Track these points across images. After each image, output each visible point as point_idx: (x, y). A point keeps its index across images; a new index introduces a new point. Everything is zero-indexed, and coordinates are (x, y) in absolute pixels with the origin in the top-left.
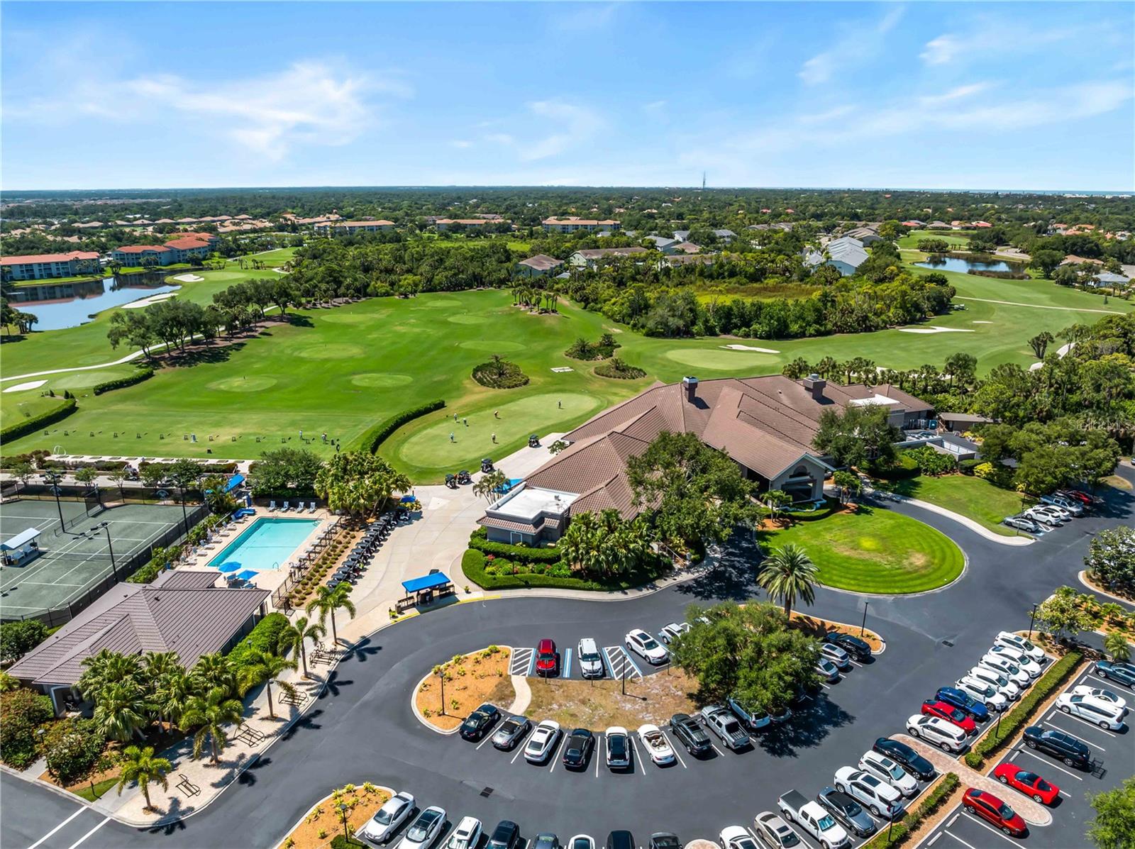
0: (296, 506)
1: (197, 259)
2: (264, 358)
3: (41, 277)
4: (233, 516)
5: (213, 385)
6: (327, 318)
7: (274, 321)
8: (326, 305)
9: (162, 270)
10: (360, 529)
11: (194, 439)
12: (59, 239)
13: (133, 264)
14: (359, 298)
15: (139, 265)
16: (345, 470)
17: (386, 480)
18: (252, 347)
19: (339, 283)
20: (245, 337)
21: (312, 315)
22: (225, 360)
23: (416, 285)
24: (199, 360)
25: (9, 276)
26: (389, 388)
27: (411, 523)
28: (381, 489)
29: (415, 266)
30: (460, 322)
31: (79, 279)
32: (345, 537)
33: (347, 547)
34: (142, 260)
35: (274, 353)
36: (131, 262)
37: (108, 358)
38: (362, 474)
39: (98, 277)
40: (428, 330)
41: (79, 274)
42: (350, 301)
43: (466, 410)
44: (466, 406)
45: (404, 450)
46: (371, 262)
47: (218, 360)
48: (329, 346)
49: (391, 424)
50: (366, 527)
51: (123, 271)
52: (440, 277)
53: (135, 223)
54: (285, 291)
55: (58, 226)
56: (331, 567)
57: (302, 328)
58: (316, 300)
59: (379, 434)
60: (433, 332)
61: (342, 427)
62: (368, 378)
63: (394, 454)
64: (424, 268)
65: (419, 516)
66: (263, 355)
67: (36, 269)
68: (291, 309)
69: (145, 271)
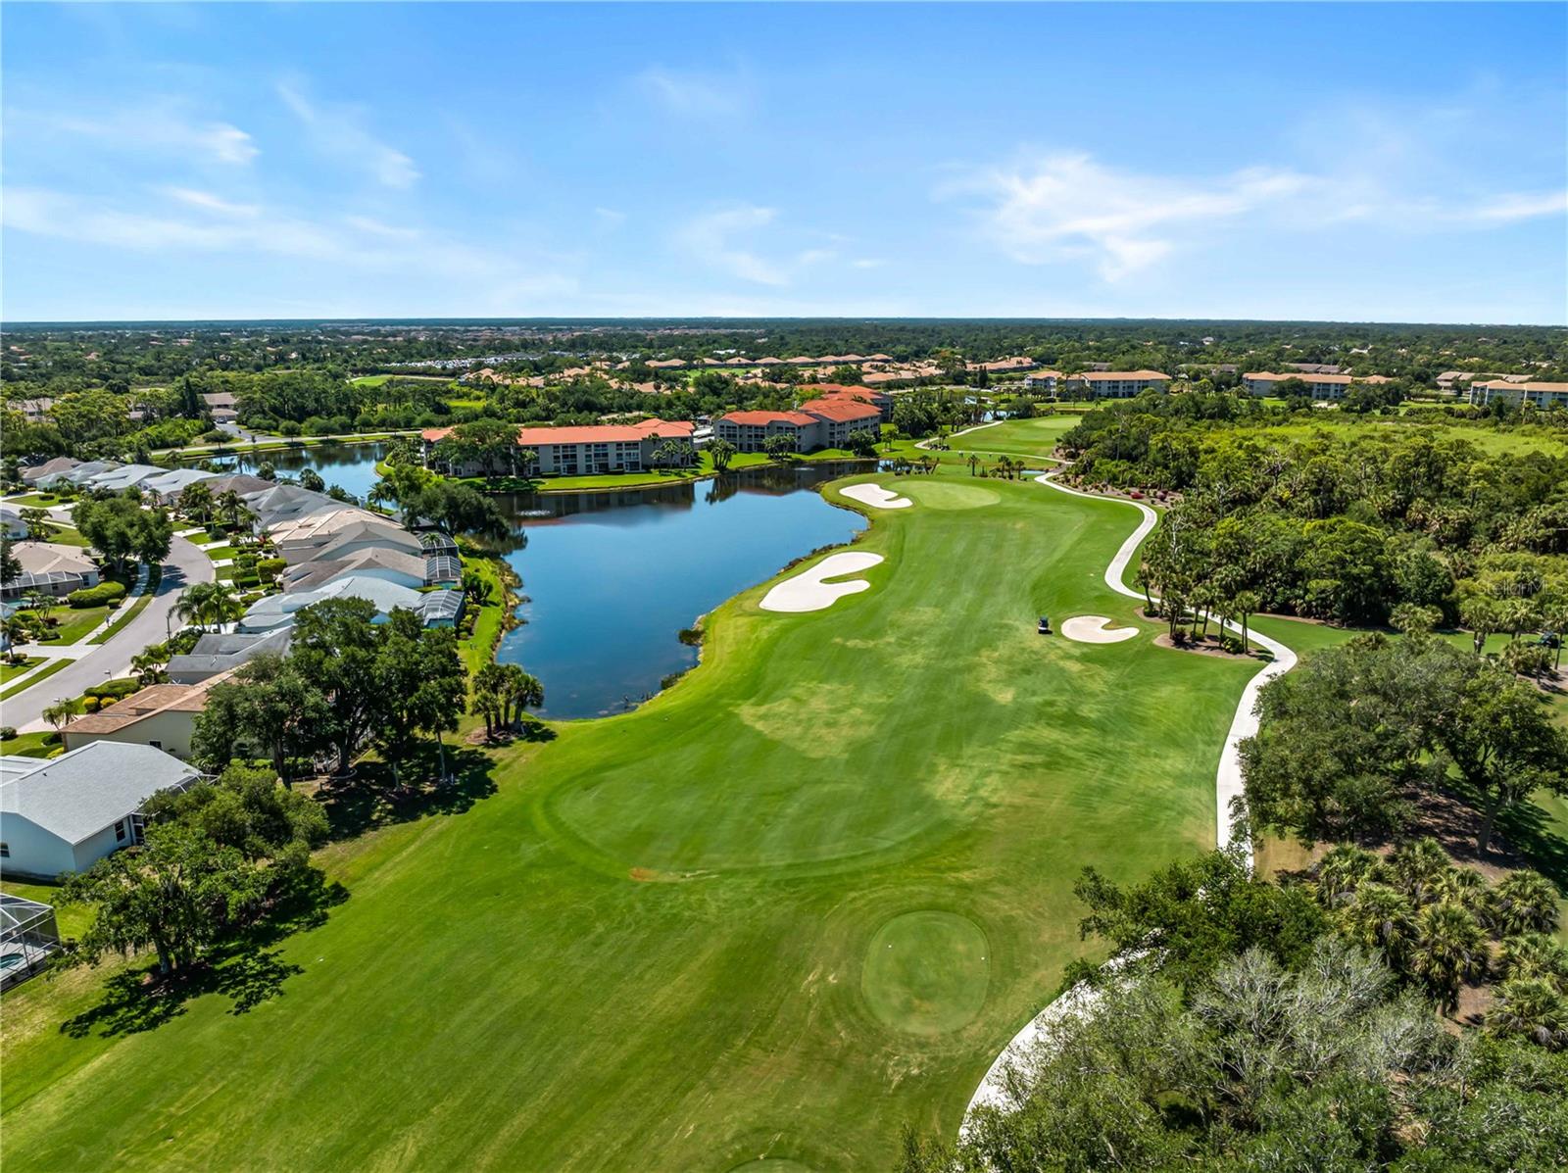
3: (589, 472)
12: (626, 386)
13: (750, 446)
15: (761, 448)
25: (532, 466)
31: (655, 479)
34: (768, 441)
36: (746, 442)
39: (687, 474)
41: (656, 467)
51: (733, 462)
53: (730, 361)
55: (627, 364)
67: (581, 454)
69: (771, 463)
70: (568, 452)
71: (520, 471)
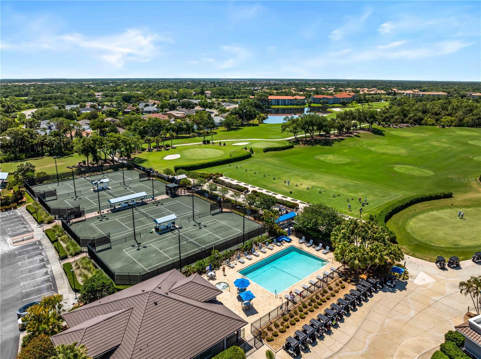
0: (317, 245)
1: (345, 102)
2: (351, 148)
3: (282, 105)
4: (275, 240)
5: (317, 157)
6: (394, 133)
7: (365, 130)
8: (395, 126)
9: (328, 106)
10: (351, 281)
11: (288, 183)
14: (415, 125)
15: (320, 103)
16: (352, 232)
17: (381, 251)
18: (348, 141)
19: (405, 116)
20: (346, 136)
21: (386, 131)
22: (330, 145)
23: (452, 122)
24: (318, 144)
25: (271, 103)
26: (415, 176)
27: (394, 292)
28: (375, 257)
29: (453, 113)
30: (476, 145)
31: (295, 107)
32: (337, 285)
33: (334, 296)
35: (357, 146)
36: (317, 102)
37: (281, 137)
38: (364, 239)
39: (302, 107)
40: (453, 146)
42: (410, 126)
43: (469, 203)
44: (470, 200)
45: (411, 223)
46: (428, 109)
47: (327, 145)
48: (387, 147)
49: (408, 201)
50: (356, 281)
51: (313, 105)
52: (468, 119)
53: (328, 89)
54: (373, 116)
56: (312, 311)
57: (378, 136)
58: (391, 123)
59: (395, 207)
60: (456, 148)
61: (375, 195)
62: (405, 168)
63: (403, 224)
64: (460, 113)
65: (403, 287)
66: (351, 146)
67: (280, 101)
68: (375, 126)
69: (322, 106)
70: (278, 101)
71: (268, 104)
